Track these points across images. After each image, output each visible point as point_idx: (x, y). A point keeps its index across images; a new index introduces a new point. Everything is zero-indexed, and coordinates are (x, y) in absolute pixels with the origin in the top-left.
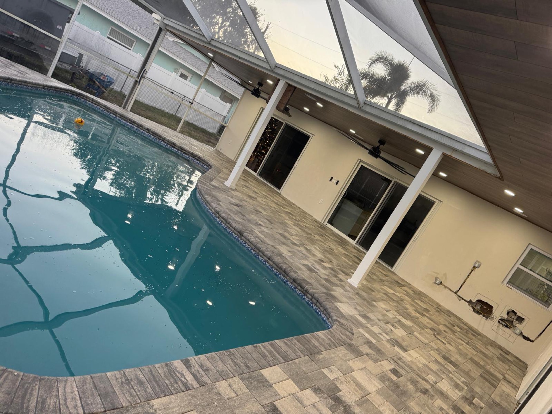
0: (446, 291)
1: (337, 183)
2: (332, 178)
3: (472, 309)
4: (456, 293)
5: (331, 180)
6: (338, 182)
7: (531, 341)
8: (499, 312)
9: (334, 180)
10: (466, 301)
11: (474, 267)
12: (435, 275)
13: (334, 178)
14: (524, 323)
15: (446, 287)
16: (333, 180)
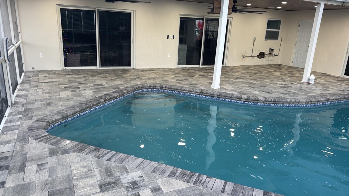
0: (248, 58)
1: (173, 38)
2: (168, 36)
3: (258, 58)
4: (251, 56)
5: (168, 38)
6: (173, 36)
7: (278, 55)
8: (267, 52)
9: (171, 37)
10: (256, 57)
11: (254, 40)
12: (242, 54)
13: (169, 35)
14: (274, 51)
15: (247, 57)
16: (169, 37)
